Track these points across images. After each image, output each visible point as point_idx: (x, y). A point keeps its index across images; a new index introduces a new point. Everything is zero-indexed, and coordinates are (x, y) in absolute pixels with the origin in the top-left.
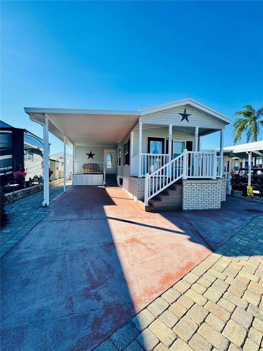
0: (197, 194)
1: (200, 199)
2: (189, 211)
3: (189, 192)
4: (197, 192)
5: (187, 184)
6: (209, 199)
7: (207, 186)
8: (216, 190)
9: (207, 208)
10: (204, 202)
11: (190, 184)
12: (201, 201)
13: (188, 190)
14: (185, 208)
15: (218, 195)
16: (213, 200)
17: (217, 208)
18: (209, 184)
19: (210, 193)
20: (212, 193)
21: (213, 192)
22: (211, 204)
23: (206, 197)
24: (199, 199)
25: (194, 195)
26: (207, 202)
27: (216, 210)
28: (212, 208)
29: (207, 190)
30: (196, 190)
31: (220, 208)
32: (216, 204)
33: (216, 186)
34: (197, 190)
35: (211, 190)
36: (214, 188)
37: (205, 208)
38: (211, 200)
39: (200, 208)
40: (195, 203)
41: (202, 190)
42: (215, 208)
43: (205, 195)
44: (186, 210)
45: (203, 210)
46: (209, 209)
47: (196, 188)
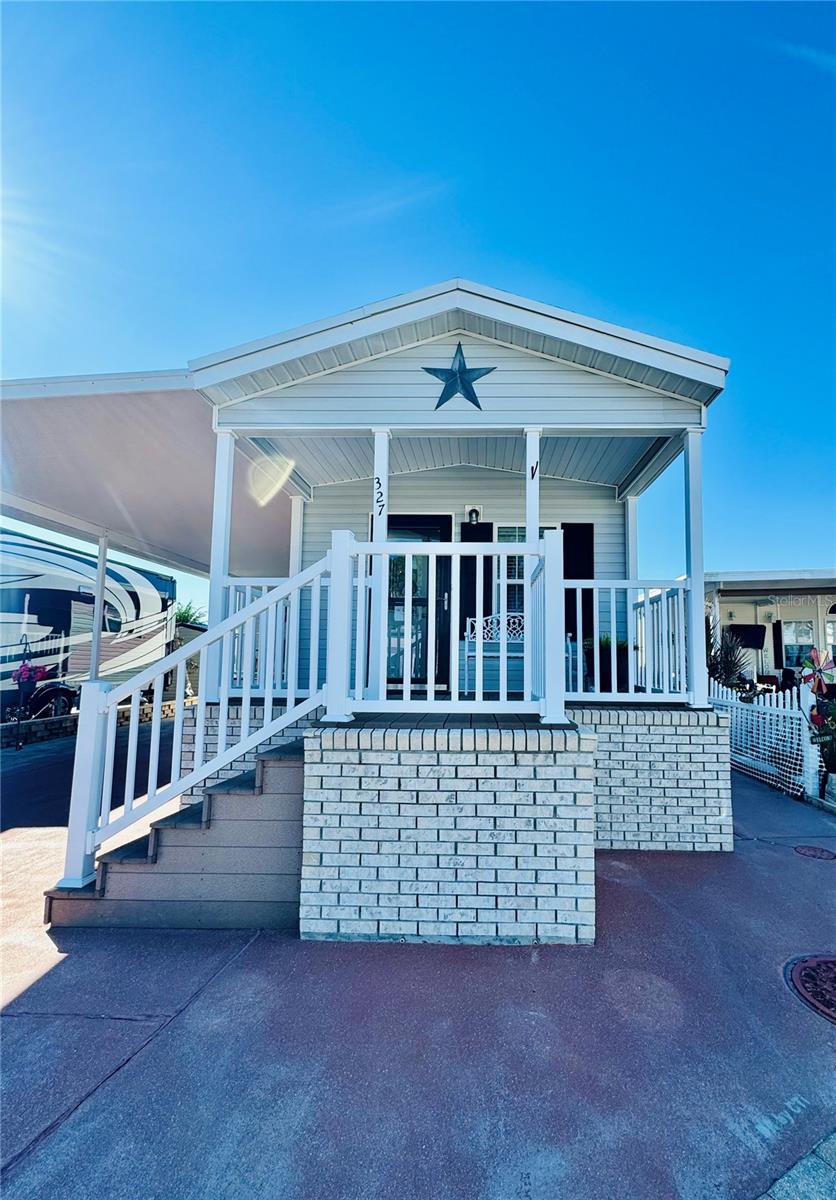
0: (401, 823)
1: (423, 862)
2: (342, 951)
3: (341, 808)
4: (407, 810)
5: (329, 757)
6: (496, 862)
7: (478, 772)
8: (555, 799)
9: (478, 931)
10: (459, 889)
11: (354, 757)
12: (436, 874)
13: (333, 795)
14: (312, 924)
15: (572, 838)
16: (530, 876)
17: (566, 934)
18: (492, 759)
19: (508, 824)
20: (519, 824)
21: (527, 812)
22: (513, 903)
23: (472, 849)
24: (417, 861)
25: (380, 834)
26: (484, 889)
27: (551, 952)
28: (529, 931)
29: (480, 798)
30: (394, 797)
31: (588, 934)
32: (555, 904)
33: (553, 772)
34: (406, 797)
35: (514, 798)
36: (536, 786)
37: (464, 930)
38: (513, 876)
39: (428, 930)
40: (384, 888)
41: (442, 798)
42: (549, 938)
43: (465, 834)
44: (322, 938)
45: (453, 942)
46: (497, 943)
47: (392, 784)
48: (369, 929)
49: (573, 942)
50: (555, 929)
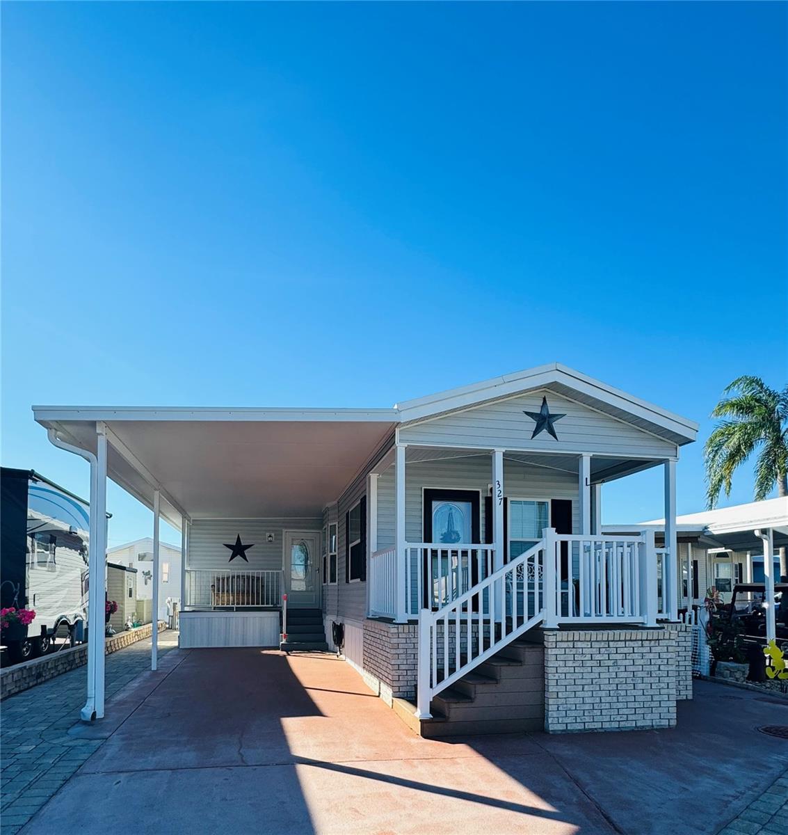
0: (593, 676)
1: (603, 694)
2: (568, 736)
3: (565, 670)
4: (596, 670)
5: (559, 645)
6: (634, 692)
7: (626, 650)
8: (659, 662)
9: (628, 724)
10: (620, 705)
11: (571, 645)
12: (609, 699)
13: (561, 664)
14: (555, 723)
15: (666, 680)
16: (649, 698)
17: (665, 723)
18: (632, 644)
19: (640, 674)
20: (644, 674)
21: (647, 668)
22: (641, 711)
23: (624, 687)
24: (600, 694)
25: (584, 682)
26: (630, 705)
27: (662, 730)
28: (649, 723)
29: (627, 663)
30: (589, 664)
31: (673, 723)
32: (660, 710)
33: (658, 649)
34: (595, 663)
35: (642, 662)
36: (651, 656)
37: (622, 724)
38: (642, 698)
39: (606, 725)
40: (587, 707)
41: (610, 663)
42: (658, 726)
43: (621, 680)
44: (559, 732)
45: (618, 730)
46: (636, 729)
47: (588, 657)
48: (580, 727)
49: (667, 727)
50: (660, 722)
